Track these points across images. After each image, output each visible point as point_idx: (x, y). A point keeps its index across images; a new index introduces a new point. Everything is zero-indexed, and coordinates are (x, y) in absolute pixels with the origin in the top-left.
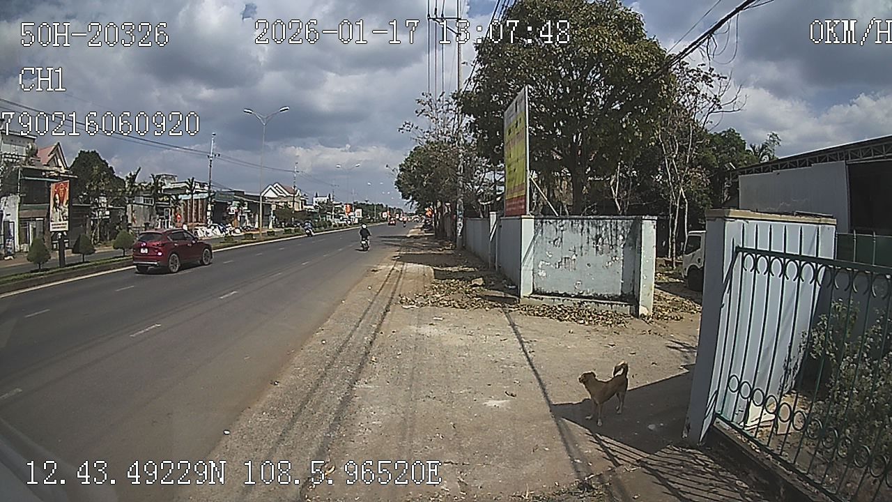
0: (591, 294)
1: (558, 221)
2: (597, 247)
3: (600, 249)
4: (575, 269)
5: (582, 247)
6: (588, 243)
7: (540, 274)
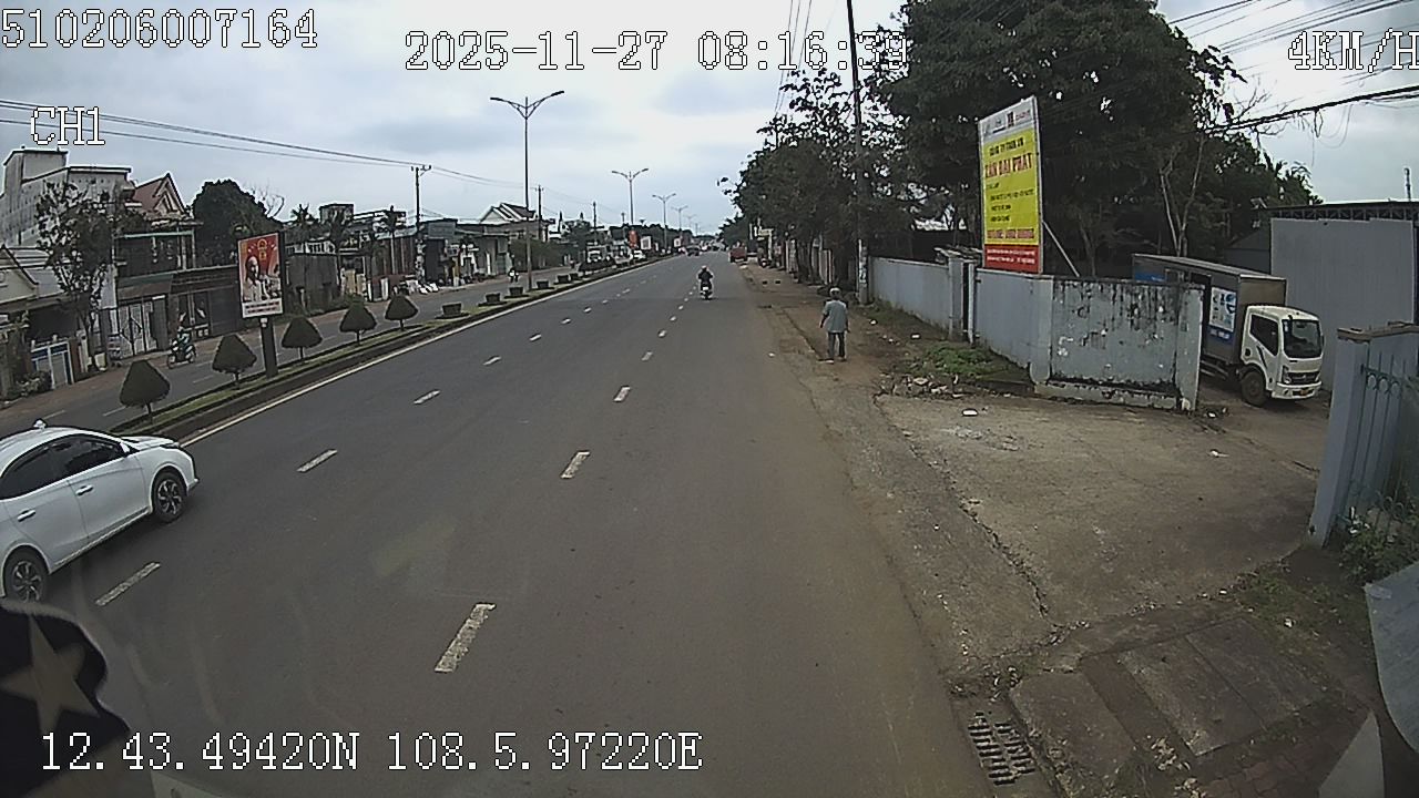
0: (1122, 381)
1: (1085, 284)
2: (1132, 321)
3: (1135, 322)
4: (1104, 348)
5: (1113, 319)
6: (1121, 314)
7: (1060, 353)
